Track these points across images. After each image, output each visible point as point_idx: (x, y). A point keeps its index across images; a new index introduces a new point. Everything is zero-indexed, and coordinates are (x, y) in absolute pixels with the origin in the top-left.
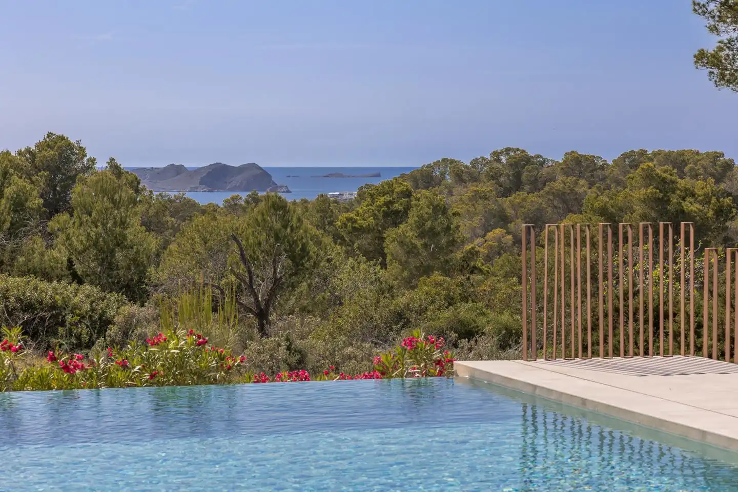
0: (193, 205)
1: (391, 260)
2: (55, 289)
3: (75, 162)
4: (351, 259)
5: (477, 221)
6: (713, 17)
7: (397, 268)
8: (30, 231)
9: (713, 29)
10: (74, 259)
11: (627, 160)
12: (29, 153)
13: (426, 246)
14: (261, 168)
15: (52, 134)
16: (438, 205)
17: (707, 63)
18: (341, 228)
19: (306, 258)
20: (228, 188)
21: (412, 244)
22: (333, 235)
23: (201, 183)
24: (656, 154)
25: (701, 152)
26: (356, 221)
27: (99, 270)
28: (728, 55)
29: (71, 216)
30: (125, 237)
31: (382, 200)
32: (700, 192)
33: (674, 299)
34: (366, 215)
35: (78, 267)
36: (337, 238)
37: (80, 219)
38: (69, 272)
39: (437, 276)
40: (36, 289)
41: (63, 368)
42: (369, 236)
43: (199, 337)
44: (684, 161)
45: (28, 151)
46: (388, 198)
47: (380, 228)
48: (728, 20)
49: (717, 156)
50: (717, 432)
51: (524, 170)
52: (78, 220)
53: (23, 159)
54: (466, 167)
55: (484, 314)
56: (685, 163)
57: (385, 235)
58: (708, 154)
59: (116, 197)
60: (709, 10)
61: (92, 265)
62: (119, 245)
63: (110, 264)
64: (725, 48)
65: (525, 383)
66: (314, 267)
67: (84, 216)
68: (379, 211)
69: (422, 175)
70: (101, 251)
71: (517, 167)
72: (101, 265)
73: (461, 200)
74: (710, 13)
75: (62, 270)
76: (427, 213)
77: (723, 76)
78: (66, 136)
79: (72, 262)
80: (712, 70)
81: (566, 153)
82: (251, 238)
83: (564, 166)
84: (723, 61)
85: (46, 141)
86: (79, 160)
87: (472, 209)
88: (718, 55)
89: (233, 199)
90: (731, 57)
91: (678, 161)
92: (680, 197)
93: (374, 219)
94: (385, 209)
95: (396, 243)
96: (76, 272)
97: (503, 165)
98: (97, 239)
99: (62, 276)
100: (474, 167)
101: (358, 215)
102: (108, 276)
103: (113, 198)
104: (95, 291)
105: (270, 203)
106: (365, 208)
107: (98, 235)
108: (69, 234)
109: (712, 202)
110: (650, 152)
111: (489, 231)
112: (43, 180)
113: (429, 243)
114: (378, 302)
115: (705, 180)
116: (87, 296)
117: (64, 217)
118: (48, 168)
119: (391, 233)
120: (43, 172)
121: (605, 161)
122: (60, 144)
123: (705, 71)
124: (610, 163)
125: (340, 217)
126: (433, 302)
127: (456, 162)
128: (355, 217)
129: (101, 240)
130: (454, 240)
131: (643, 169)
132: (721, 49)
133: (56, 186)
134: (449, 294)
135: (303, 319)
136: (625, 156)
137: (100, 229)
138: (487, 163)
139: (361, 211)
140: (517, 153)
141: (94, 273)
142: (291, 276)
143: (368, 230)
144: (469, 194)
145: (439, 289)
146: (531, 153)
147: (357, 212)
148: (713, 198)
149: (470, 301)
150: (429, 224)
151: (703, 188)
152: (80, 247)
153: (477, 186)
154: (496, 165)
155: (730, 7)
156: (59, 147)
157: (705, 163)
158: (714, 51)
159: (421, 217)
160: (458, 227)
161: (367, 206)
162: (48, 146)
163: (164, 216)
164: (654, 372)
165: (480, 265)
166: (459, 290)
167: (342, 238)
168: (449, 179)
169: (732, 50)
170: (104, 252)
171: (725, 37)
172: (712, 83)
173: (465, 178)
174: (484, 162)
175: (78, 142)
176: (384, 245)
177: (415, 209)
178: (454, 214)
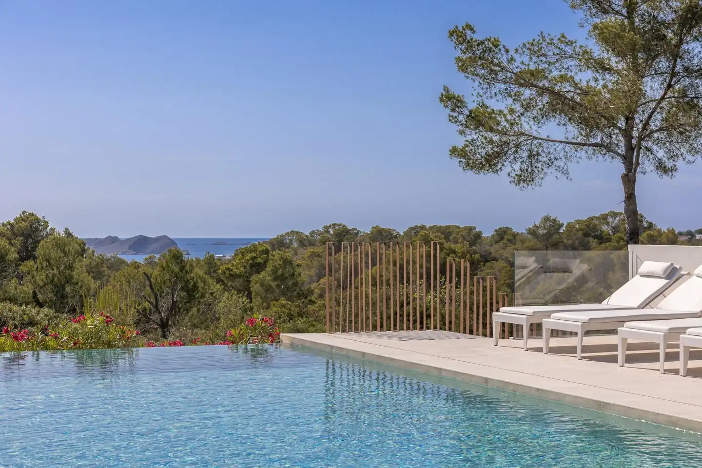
0: (123, 262)
1: (255, 296)
2: (24, 311)
3: (41, 231)
4: (226, 293)
5: (313, 272)
6: (462, 125)
7: (259, 301)
8: (8, 275)
9: (462, 133)
10: (37, 291)
11: (413, 232)
12: (9, 225)
13: (278, 286)
14: (170, 239)
15: (25, 212)
16: (287, 259)
17: (458, 155)
18: (222, 274)
19: (196, 292)
20: (148, 251)
21: (269, 284)
22: (217, 279)
23: (130, 248)
24: (431, 228)
25: (461, 227)
26: (232, 270)
27: (55, 299)
28: (471, 150)
29: (35, 263)
30: (72, 277)
31: (248, 256)
32: (460, 251)
33: (434, 306)
34: (239, 266)
35: (40, 297)
36: (219, 281)
37: (42, 264)
38: (33, 300)
39: (283, 301)
40: (10, 310)
41: (14, 337)
42: (241, 280)
43: (107, 317)
44: (450, 232)
45: (9, 223)
46: (253, 255)
47: (248, 275)
48: (472, 127)
49: (471, 229)
50: (448, 368)
51: (345, 238)
52: (40, 265)
53: (6, 228)
54: (307, 236)
55: (314, 326)
56: (450, 234)
57: (251, 279)
58: (465, 228)
59: (66, 249)
60: (459, 120)
61: (50, 295)
62: (68, 282)
63: (62, 295)
64: (469, 145)
65: (326, 345)
66: (201, 298)
67: (44, 262)
68: (247, 263)
69: (277, 242)
70: (56, 286)
71: (340, 236)
72: (56, 295)
73: (303, 258)
74: (460, 122)
75: (29, 298)
76: (279, 265)
77: (468, 164)
78: (34, 213)
79: (36, 293)
80: (461, 160)
81: (373, 227)
82: (159, 278)
83: (370, 236)
84: (468, 154)
85: (21, 217)
86: (44, 230)
87: (310, 264)
88: (465, 149)
89: (150, 258)
90: (473, 151)
91: (447, 233)
92: (446, 253)
93: (244, 268)
94: (251, 262)
95: (258, 284)
96: (39, 300)
97: (331, 235)
98: (53, 278)
99: (29, 302)
100: (311, 236)
101: (233, 266)
102: (61, 302)
103: (64, 250)
104: (52, 312)
105: (172, 255)
106: (238, 261)
107: (54, 275)
108: (34, 275)
109: (467, 257)
110: (427, 227)
111: (321, 279)
112: (19, 243)
113: (280, 285)
114: (243, 318)
115: (462, 242)
116: (46, 315)
117: (31, 263)
118: (22, 235)
119: (254, 278)
120: (19, 237)
121: (398, 232)
122: (31, 219)
123: (457, 160)
124: (402, 234)
125: (221, 267)
126: (280, 317)
127: (300, 233)
128: (231, 267)
129: (56, 278)
130: (297, 283)
131: (421, 235)
132: (467, 146)
133: (28, 247)
134: (290, 313)
135: (193, 331)
136: (412, 229)
137: (56, 271)
138: (320, 234)
139: (235, 263)
140: (340, 227)
141: (51, 301)
142: (186, 303)
143: (239, 276)
144: (309, 254)
145: (284, 310)
146: (350, 227)
147: (233, 264)
148: (468, 254)
149: (304, 317)
150: (280, 272)
151: (461, 248)
152: (41, 284)
153: (314, 249)
154: (326, 235)
155: (473, 118)
156: (30, 221)
157: (464, 233)
158: (462, 147)
159: (275, 267)
160: (300, 274)
161: (239, 260)
162: (23, 220)
163: (102, 267)
164: (411, 338)
165: (314, 299)
166: (297, 310)
167: (222, 281)
168: (295, 245)
169: (474, 147)
170: (58, 287)
171: (469, 138)
172: (461, 168)
173: (306, 243)
174: (319, 233)
175: (43, 217)
176: (251, 286)
177: (271, 261)
178: (298, 266)
